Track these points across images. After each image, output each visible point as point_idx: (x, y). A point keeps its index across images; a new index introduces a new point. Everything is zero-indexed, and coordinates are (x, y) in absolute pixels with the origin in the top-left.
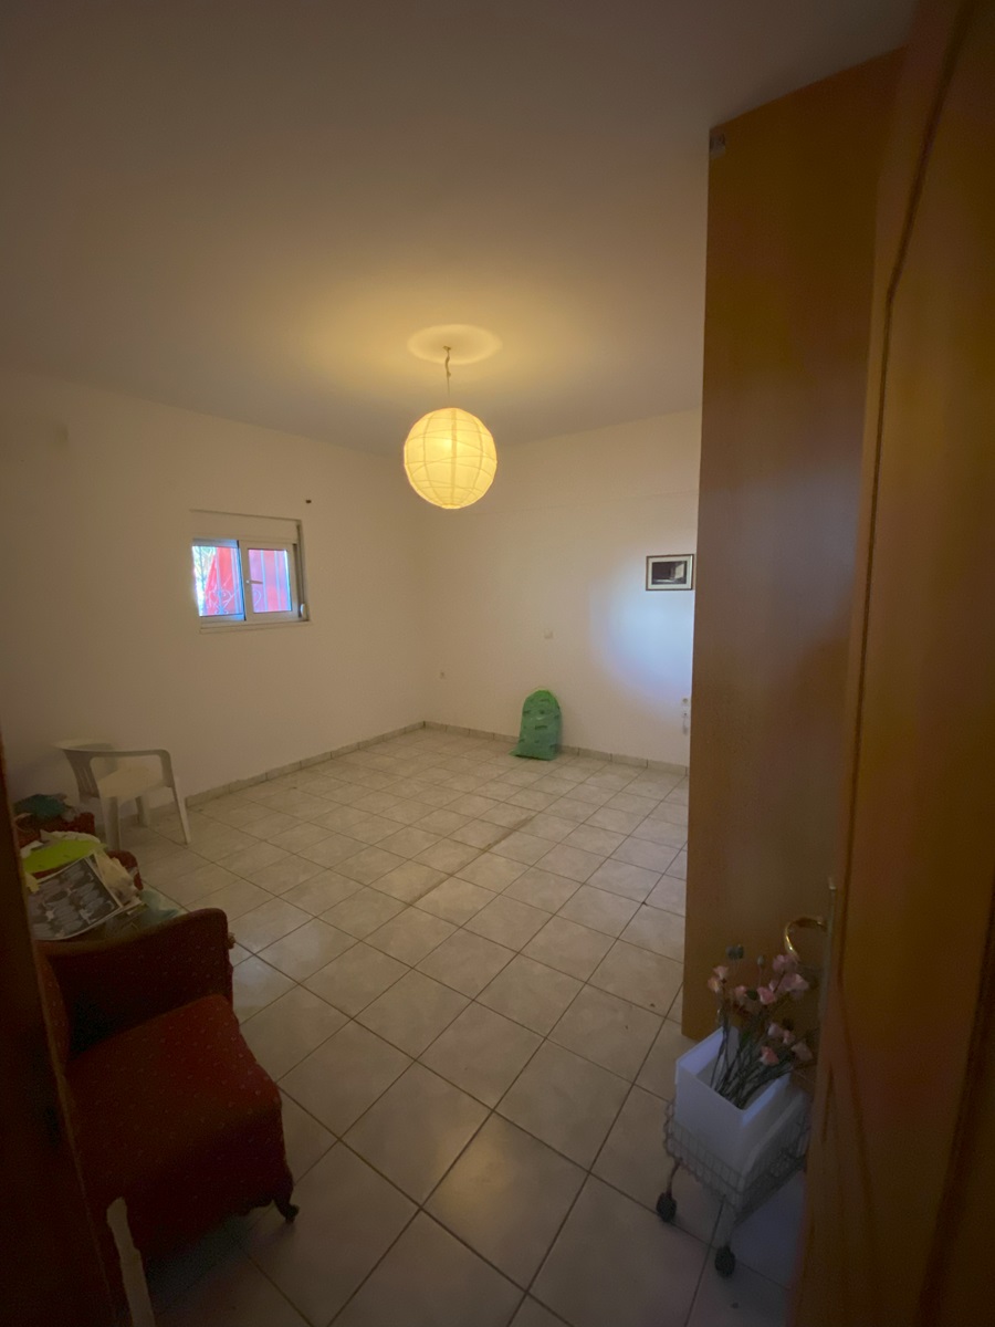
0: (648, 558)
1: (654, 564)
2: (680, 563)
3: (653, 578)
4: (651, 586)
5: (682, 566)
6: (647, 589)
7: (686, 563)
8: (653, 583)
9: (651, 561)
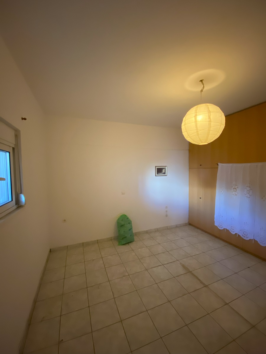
0: (156, 167)
1: (157, 168)
2: (164, 168)
3: (157, 172)
4: (157, 175)
5: (164, 169)
6: (156, 176)
7: (165, 168)
8: (157, 174)
9: (157, 167)
